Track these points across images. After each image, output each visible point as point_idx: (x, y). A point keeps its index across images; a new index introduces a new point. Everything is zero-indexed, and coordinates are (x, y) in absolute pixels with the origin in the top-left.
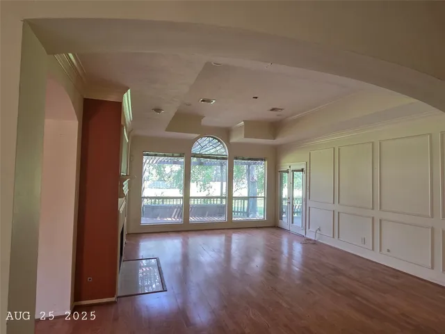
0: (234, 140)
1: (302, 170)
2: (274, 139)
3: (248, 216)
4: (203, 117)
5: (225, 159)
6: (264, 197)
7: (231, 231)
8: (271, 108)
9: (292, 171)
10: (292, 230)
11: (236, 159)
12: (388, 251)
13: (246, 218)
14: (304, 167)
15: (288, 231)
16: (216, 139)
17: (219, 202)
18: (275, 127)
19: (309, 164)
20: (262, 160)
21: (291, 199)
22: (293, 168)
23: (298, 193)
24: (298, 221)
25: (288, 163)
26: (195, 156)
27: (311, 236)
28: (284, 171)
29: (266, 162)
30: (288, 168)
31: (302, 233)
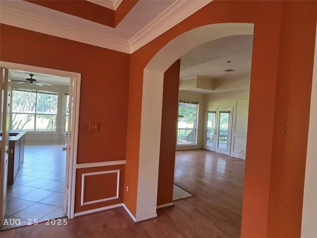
1: (229, 112)
2: (214, 90)
9: (220, 112)
14: (231, 110)
15: (214, 152)
19: (235, 108)
20: (196, 103)
21: (218, 131)
22: (219, 110)
23: (225, 126)
24: (223, 146)
25: (213, 106)
27: (235, 155)
28: (212, 112)
29: (198, 105)
30: (216, 110)
31: (228, 154)
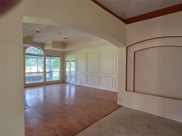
0: (46, 48)
1: (74, 61)
2: (64, 49)
3: (51, 80)
4: (33, 38)
5: (42, 56)
6: (59, 71)
7: (46, 85)
8: (64, 38)
9: (71, 61)
10: (71, 83)
11: (47, 56)
12: (102, 85)
13: (50, 80)
14: (75, 60)
15: (69, 83)
16: (37, 47)
17: (36, 75)
18: (64, 45)
19: (77, 59)
20: (58, 57)
21: (70, 72)
22: (71, 60)
23: (73, 69)
24: (73, 80)
25: (68, 58)
26: (27, 54)
27: (78, 84)
28: (67, 61)
29: (60, 58)
30: (69, 60)
31: (75, 83)
